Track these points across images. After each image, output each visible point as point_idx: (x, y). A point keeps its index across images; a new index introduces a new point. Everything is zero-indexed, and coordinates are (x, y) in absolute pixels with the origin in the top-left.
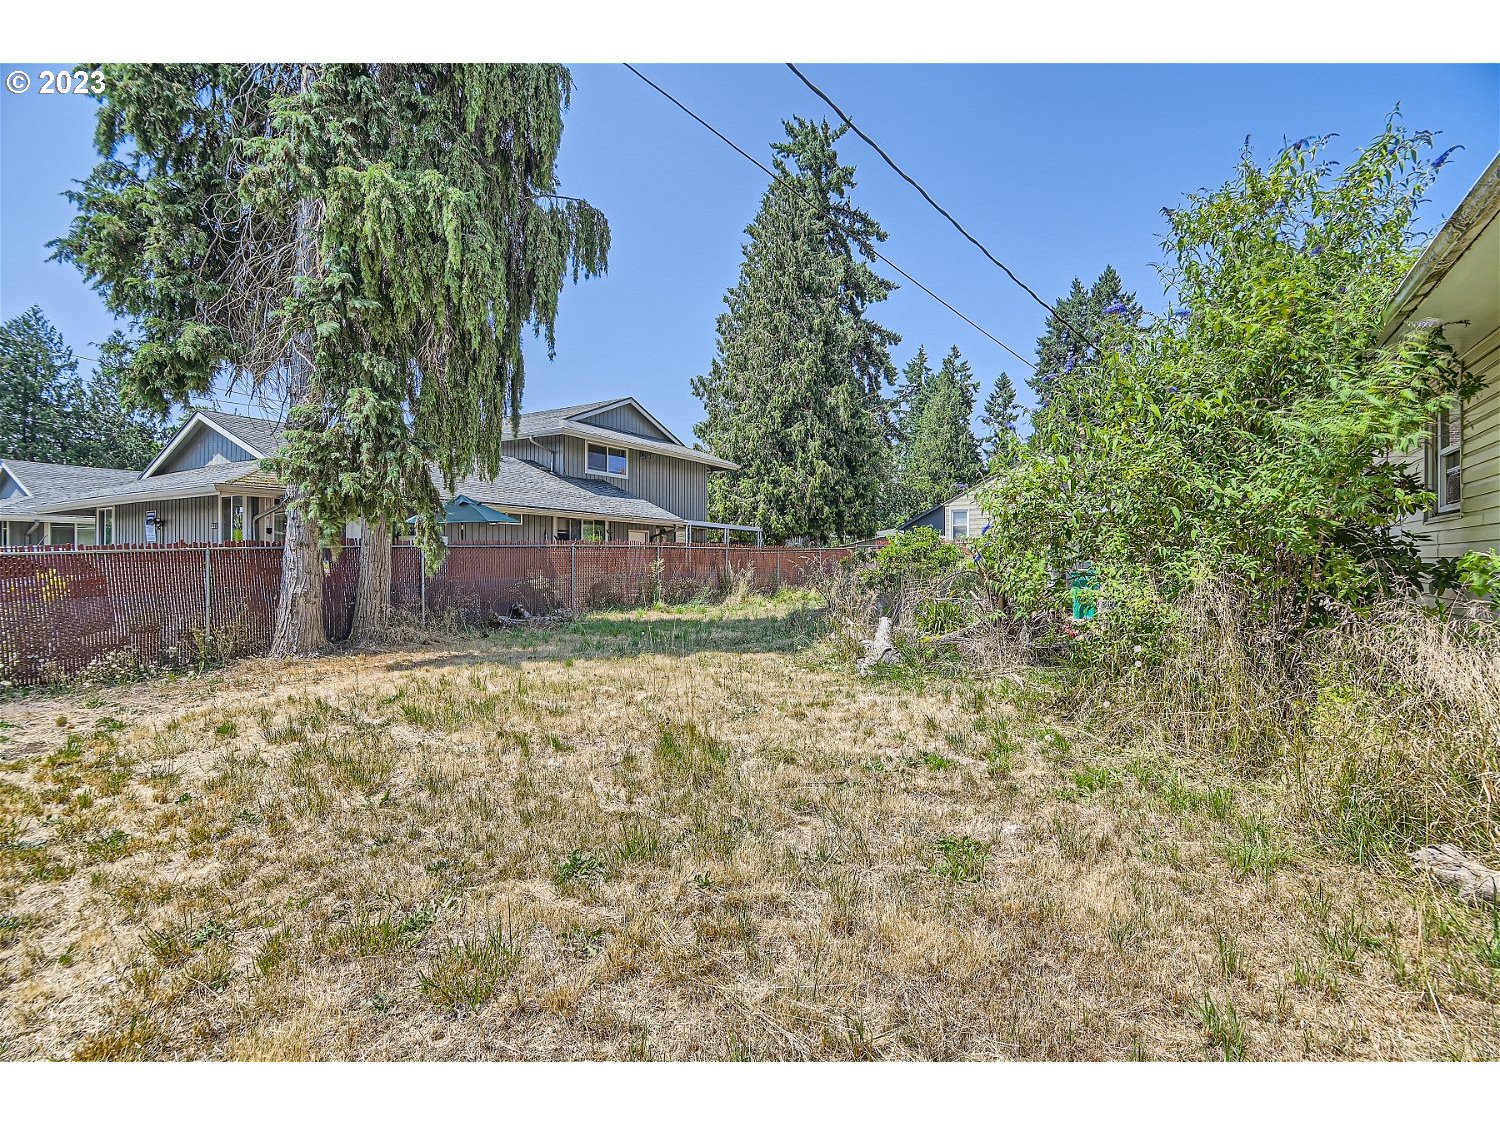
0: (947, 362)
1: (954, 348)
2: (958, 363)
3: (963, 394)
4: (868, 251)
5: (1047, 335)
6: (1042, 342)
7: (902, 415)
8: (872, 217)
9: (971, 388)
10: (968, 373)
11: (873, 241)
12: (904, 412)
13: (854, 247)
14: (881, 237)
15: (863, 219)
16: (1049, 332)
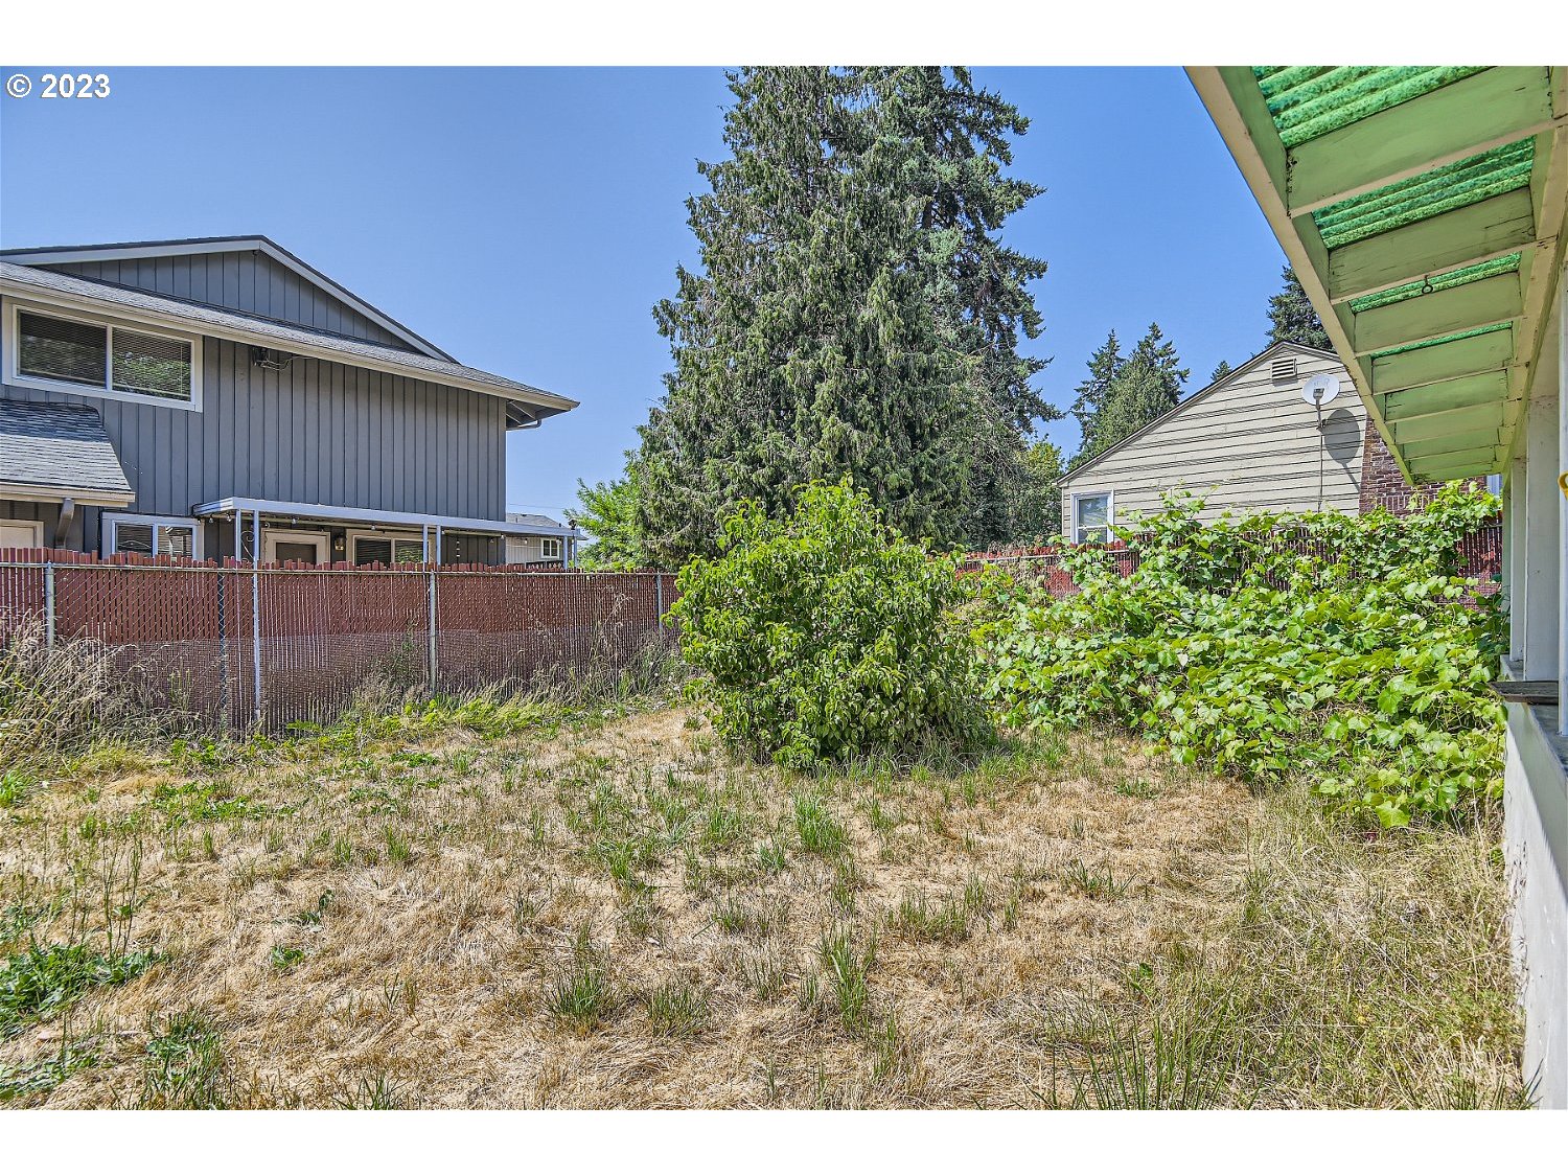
0: (1145, 345)
1: (1154, 327)
2: (1158, 345)
3: (1165, 384)
4: (1001, 149)
5: (1284, 292)
6: (1278, 302)
7: (1086, 418)
8: (1005, 101)
9: (1176, 377)
10: (1172, 357)
11: (1007, 135)
12: (1088, 415)
13: (979, 147)
14: (1019, 128)
15: (993, 104)
16: (1289, 288)
